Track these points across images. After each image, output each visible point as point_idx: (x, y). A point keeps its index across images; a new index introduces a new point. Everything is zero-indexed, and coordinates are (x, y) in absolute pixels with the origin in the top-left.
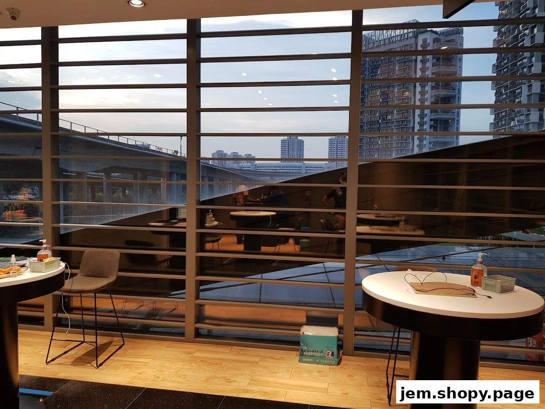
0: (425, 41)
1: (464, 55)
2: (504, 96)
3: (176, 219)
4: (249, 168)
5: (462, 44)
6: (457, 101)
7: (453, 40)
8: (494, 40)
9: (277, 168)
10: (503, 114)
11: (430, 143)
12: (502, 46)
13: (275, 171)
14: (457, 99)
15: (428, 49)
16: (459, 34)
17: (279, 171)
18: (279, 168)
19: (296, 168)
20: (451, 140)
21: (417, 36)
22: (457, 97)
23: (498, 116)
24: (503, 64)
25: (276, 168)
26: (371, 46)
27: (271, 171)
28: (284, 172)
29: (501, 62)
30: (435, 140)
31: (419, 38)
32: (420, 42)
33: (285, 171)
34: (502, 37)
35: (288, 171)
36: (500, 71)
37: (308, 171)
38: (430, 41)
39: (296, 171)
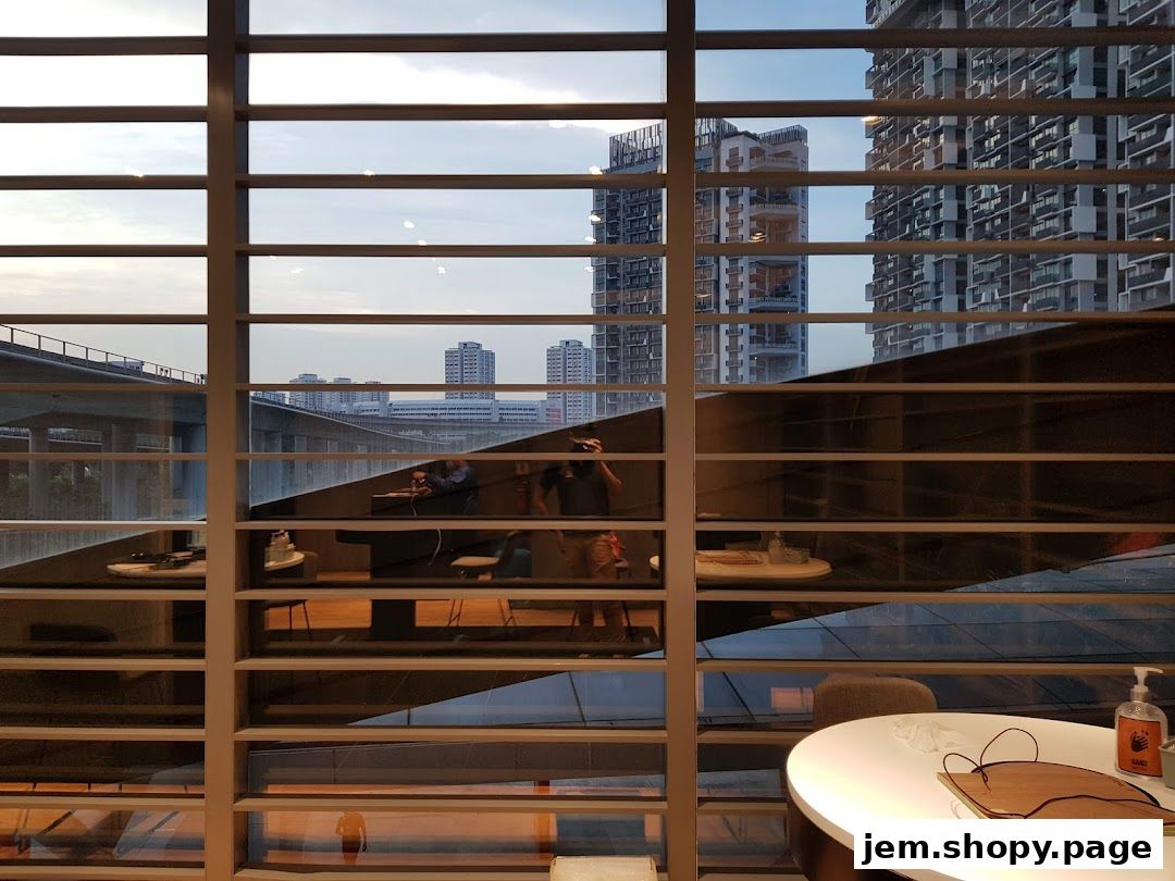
0: (734, 153)
1: (810, 188)
2: (891, 265)
3: (187, 550)
4: (376, 413)
5: (805, 162)
6: (800, 274)
7: (787, 154)
8: (868, 155)
9: (438, 412)
10: (891, 299)
11: (752, 358)
12: (883, 168)
13: (433, 417)
14: (800, 269)
15: (741, 170)
16: (798, 142)
17: (443, 417)
18: (444, 412)
19: (479, 412)
20: (792, 351)
21: (719, 141)
22: (800, 266)
23: (881, 303)
24: (885, 201)
25: (435, 412)
26: (627, 160)
27: (426, 417)
28: (453, 420)
29: (881, 198)
30: (762, 351)
31: (722, 147)
32: (725, 156)
33: (456, 417)
34: (881, 148)
35: (463, 417)
36: (881, 215)
37: (504, 417)
38: (743, 153)
39: (479, 417)
